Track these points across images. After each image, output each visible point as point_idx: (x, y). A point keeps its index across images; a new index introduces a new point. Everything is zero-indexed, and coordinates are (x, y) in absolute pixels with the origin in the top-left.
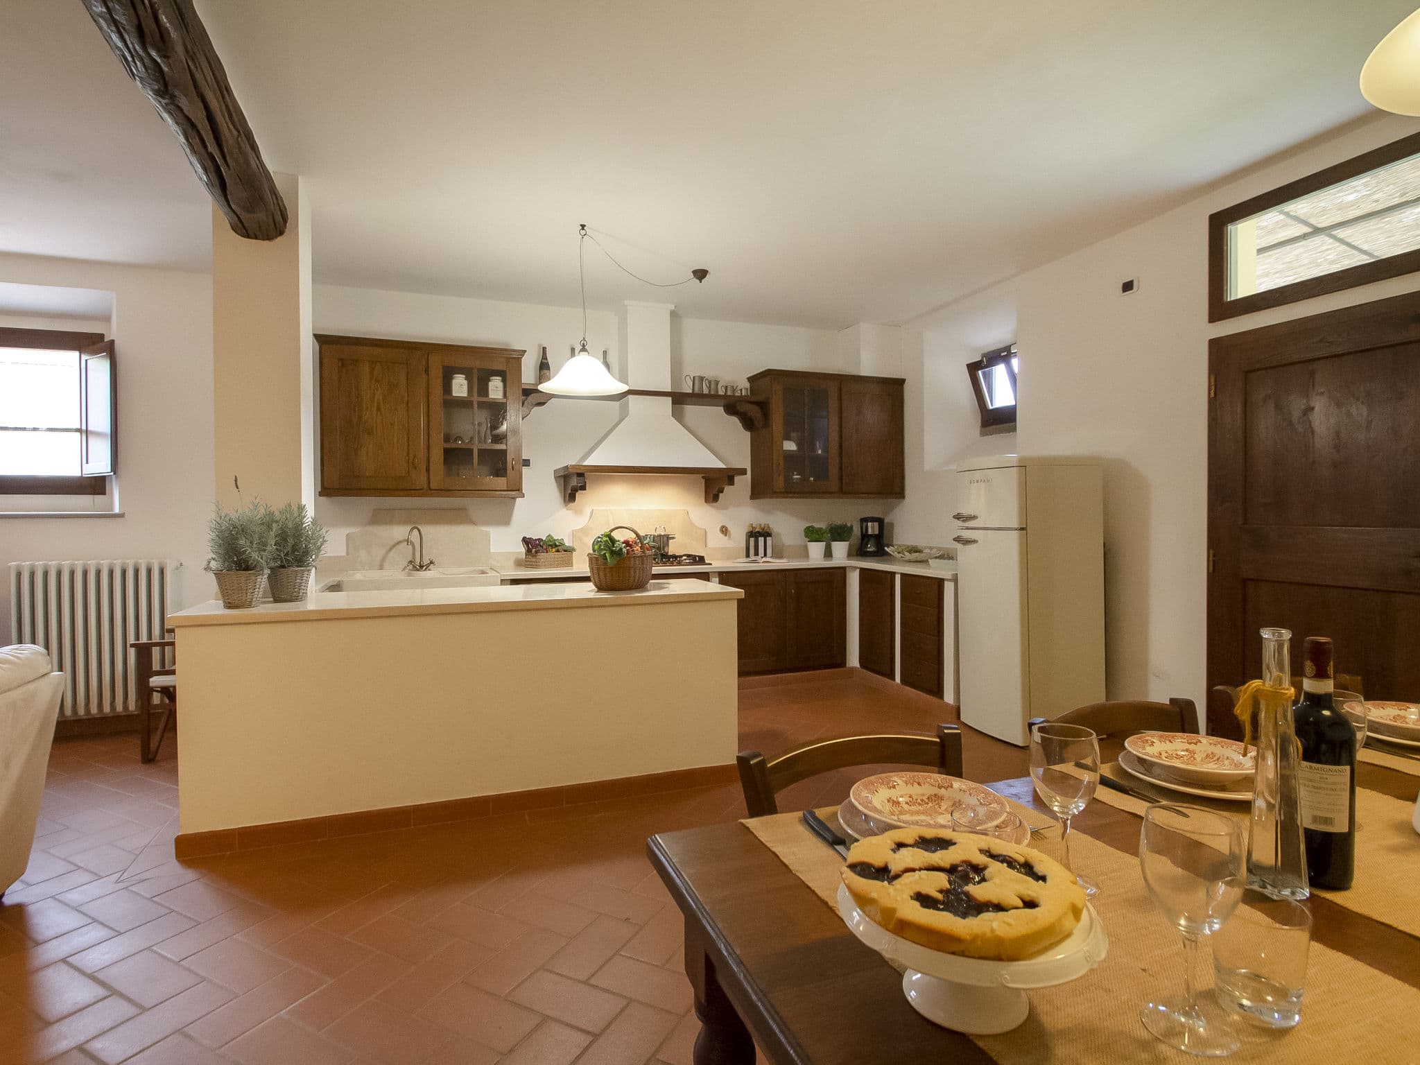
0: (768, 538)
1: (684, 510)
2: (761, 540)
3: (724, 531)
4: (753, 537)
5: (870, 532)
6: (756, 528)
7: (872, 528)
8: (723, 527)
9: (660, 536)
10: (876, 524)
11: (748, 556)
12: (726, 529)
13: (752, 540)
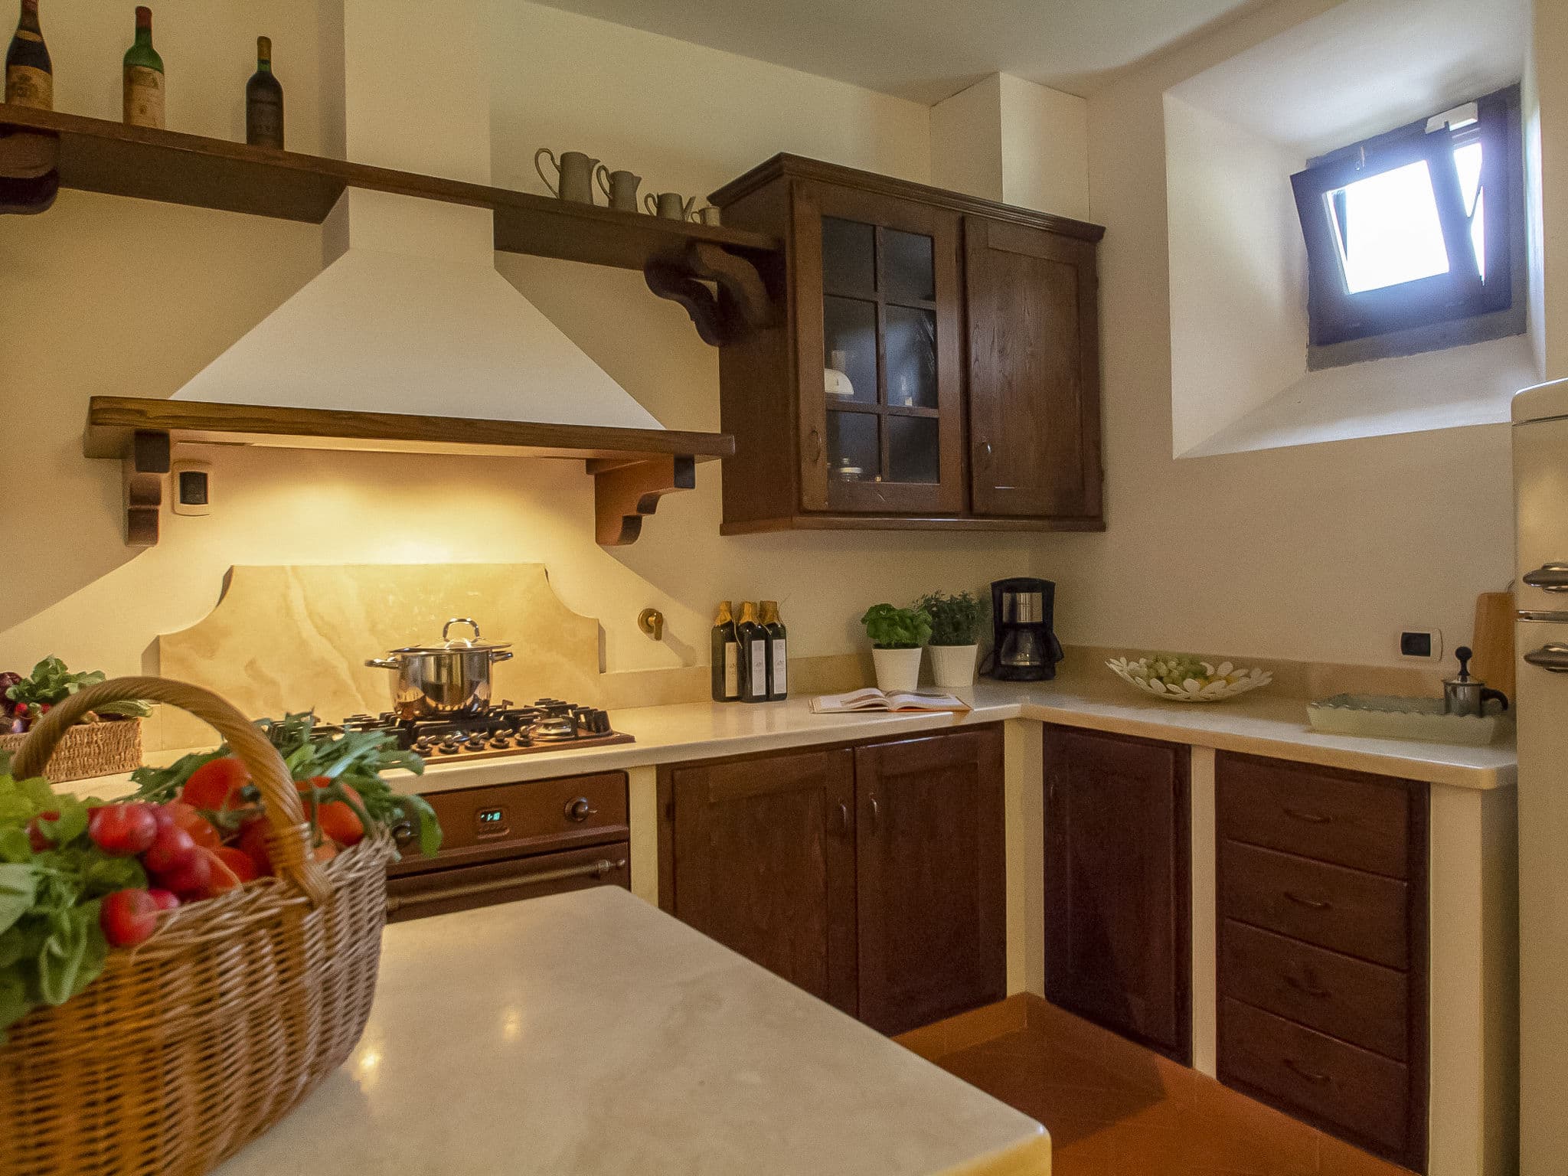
0: (775, 642)
1: (536, 565)
2: (758, 648)
3: (653, 623)
4: (733, 640)
5: (1024, 617)
6: (741, 613)
7: (1028, 606)
8: (649, 613)
9: (460, 651)
10: (1038, 596)
11: (719, 695)
12: (660, 620)
13: (731, 648)
